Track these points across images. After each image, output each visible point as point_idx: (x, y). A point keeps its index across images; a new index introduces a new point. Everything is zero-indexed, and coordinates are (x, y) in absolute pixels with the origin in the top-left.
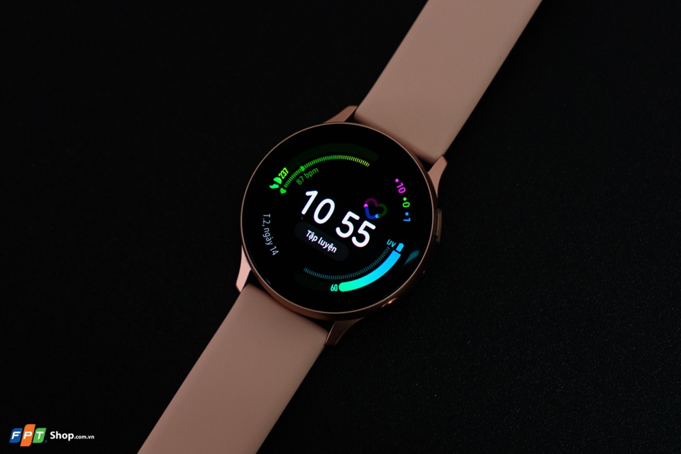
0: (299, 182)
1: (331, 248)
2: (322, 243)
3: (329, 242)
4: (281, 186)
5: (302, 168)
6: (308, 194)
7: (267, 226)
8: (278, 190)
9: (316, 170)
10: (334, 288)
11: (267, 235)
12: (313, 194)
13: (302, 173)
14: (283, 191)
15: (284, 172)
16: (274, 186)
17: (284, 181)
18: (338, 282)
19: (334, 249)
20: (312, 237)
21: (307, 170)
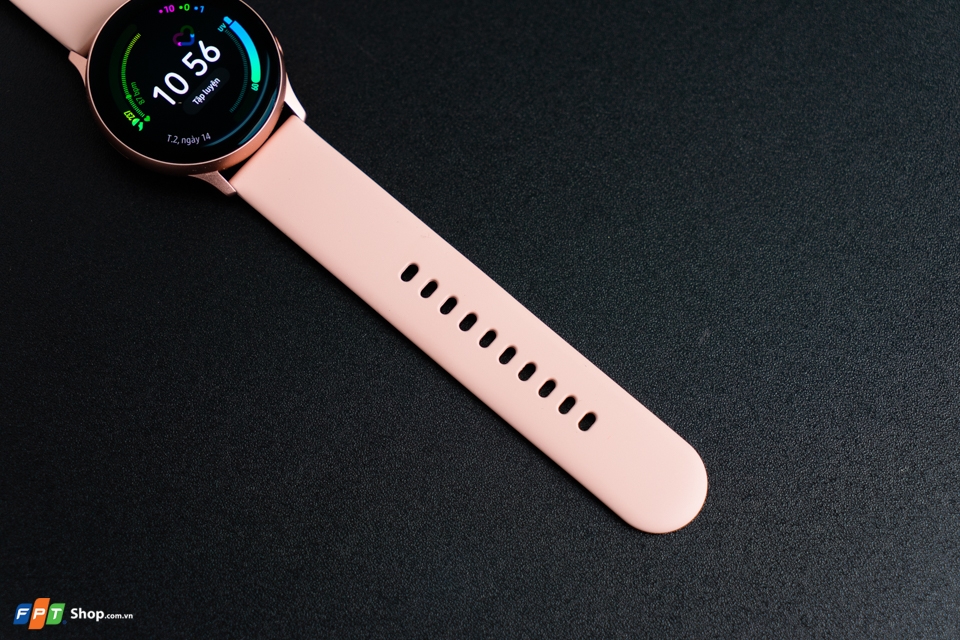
0: (142, 102)
1: (215, 83)
2: (208, 91)
3: (209, 84)
4: (142, 120)
5: (129, 97)
6: (155, 96)
7: (179, 140)
8: (145, 124)
9: (133, 84)
10: (255, 88)
11: (189, 141)
12: (157, 91)
13: (134, 98)
14: (148, 119)
15: (128, 115)
16: (141, 126)
17: (137, 116)
18: (250, 82)
19: (217, 80)
20: (200, 99)
21: (131, 92)
